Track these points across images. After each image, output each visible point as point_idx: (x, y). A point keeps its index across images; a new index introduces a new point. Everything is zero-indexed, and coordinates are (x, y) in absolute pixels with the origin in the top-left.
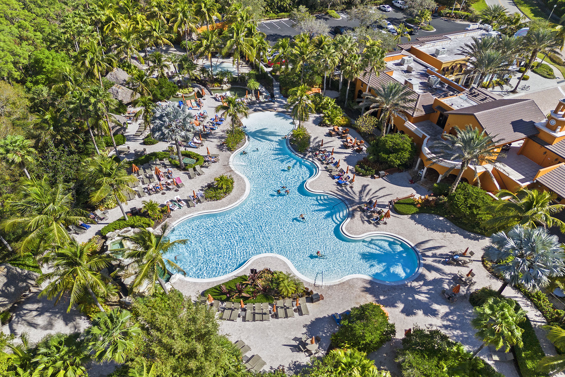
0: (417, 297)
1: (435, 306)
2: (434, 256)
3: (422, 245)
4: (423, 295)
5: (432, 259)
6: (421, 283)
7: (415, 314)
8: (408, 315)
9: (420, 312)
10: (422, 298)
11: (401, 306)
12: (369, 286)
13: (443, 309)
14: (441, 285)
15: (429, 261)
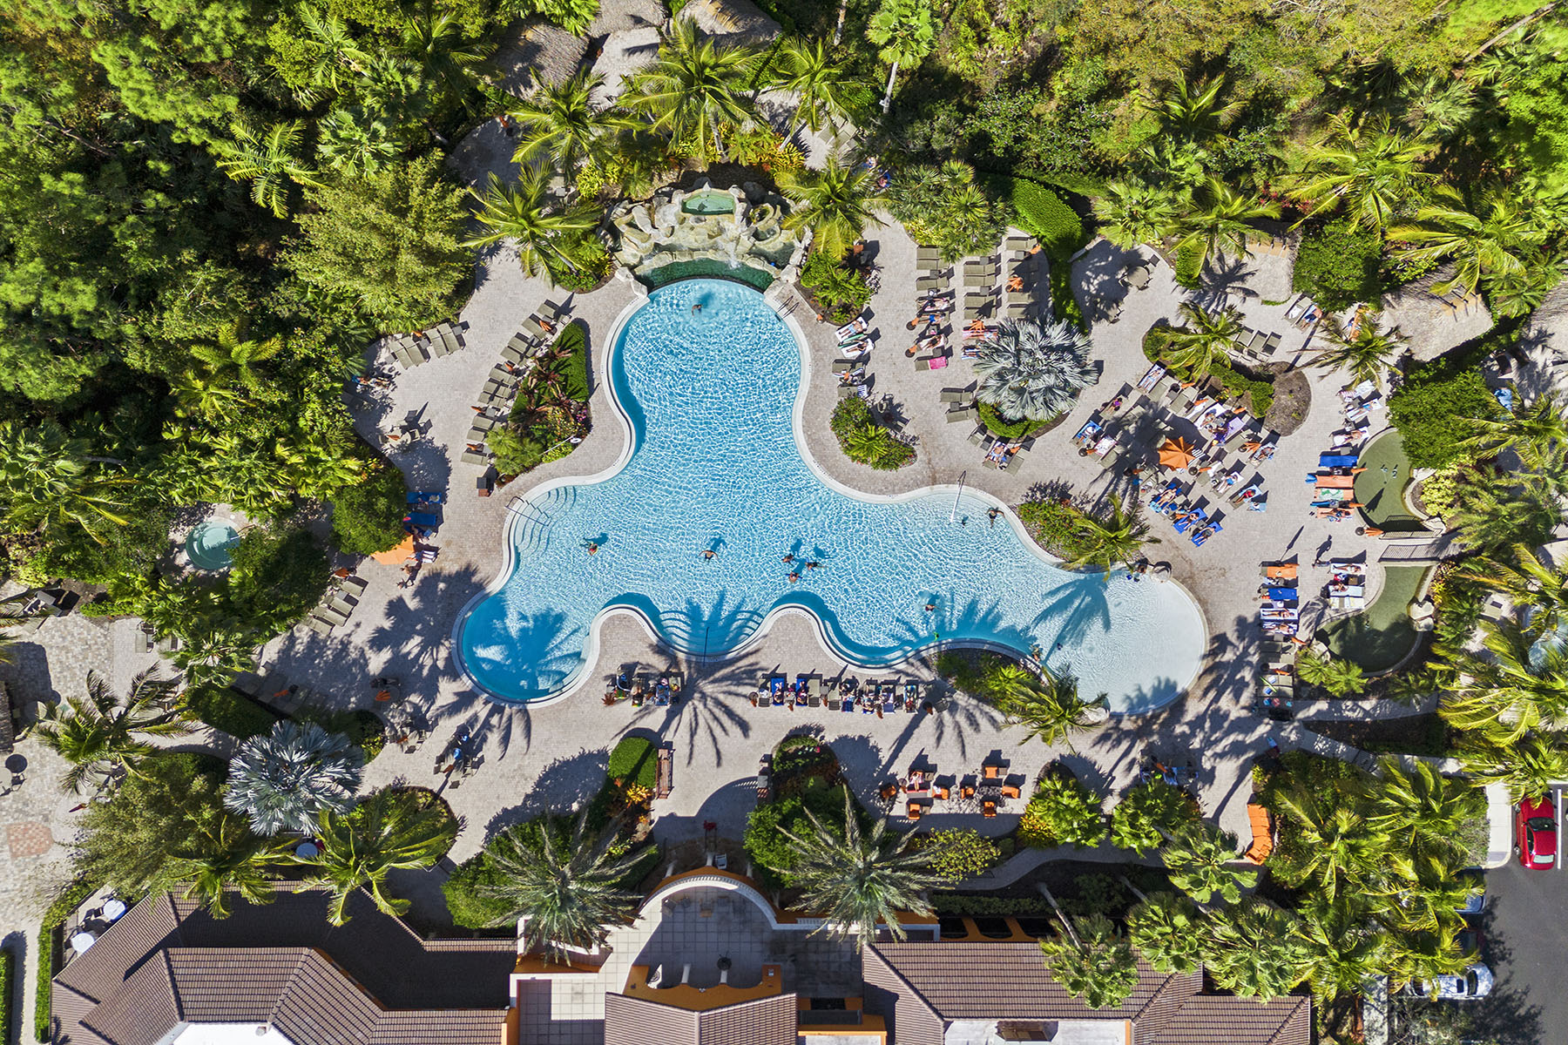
0: (417, 639)
1: (386, 654)
2: (487, 725)
3: (522, 725)
4: (416, 651)
5: (483, 715)
6: (441, 664)
7: (388, 615)
8: (391, 603)
9: (387, 624)
10: (412, 646)
11: (412, 604)
12: (475, 579)
13: (377, 662)
14: (420, 692)
15: (480, 709)
